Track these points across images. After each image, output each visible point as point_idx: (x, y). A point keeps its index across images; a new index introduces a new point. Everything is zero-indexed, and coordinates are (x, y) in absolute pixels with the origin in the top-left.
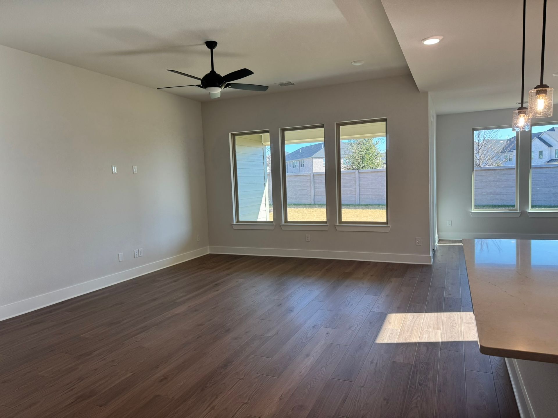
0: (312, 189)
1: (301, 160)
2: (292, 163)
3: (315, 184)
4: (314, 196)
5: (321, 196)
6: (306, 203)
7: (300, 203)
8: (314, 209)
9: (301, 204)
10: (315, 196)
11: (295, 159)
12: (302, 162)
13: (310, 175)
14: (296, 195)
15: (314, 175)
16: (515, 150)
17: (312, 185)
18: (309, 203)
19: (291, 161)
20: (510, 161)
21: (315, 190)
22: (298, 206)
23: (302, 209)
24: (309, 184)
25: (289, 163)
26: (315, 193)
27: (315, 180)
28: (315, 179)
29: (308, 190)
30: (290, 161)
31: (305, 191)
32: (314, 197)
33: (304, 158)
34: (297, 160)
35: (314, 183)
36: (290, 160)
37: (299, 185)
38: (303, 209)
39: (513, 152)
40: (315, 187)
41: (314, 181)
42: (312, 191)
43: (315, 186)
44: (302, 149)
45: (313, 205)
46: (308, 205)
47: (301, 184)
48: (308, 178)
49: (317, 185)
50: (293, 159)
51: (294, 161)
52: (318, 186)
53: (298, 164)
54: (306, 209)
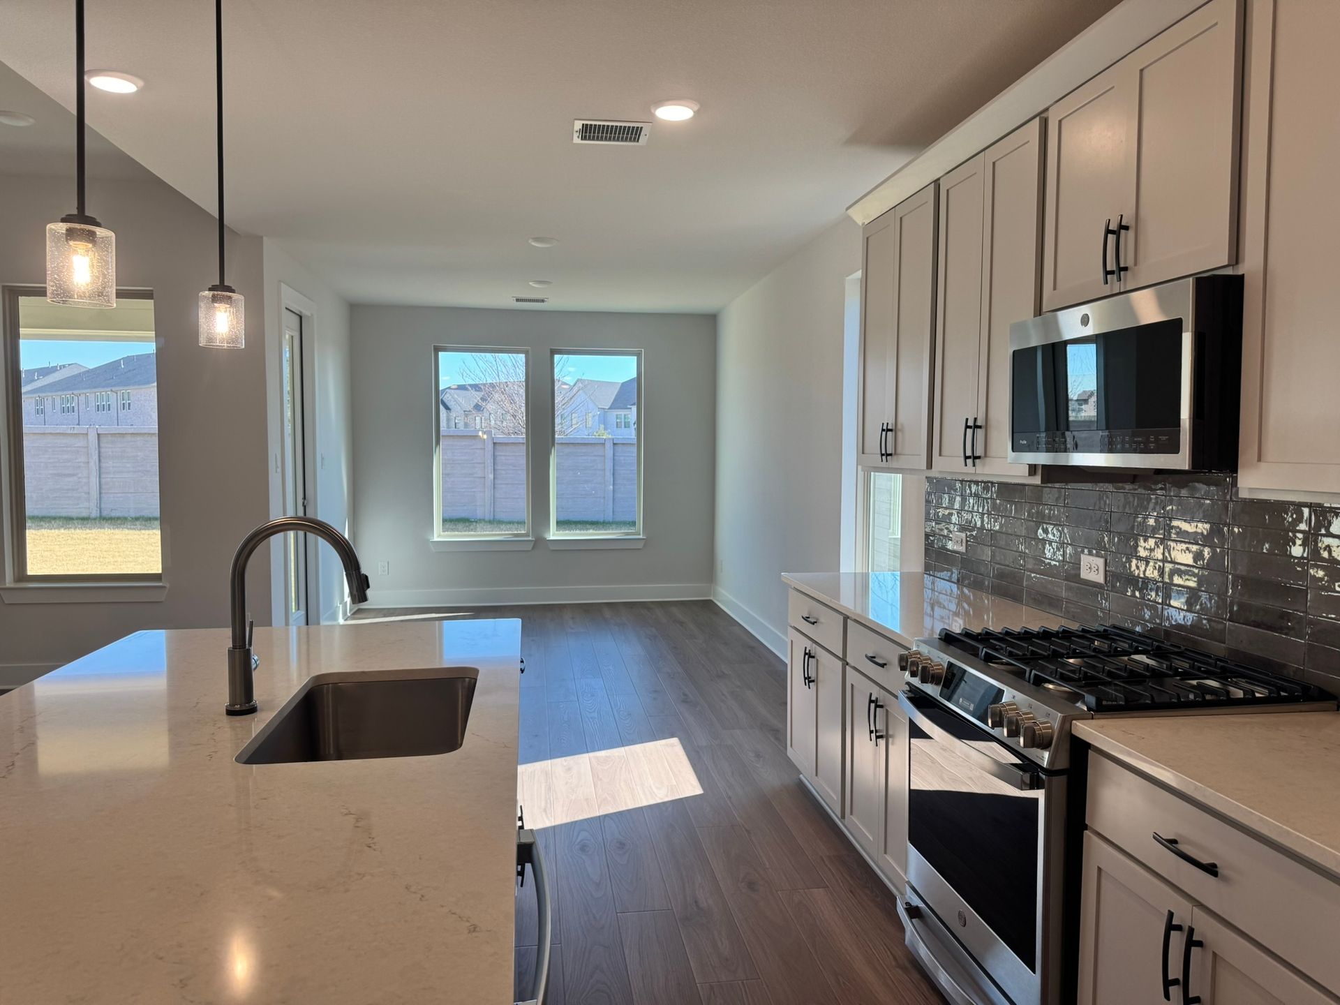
0: (94, 473)
1: (123, 390)
2: (92, 397)
3: (102, 460)
4: (100, 493)
5: (123, 495)
6: (74, 514)
7: (53, 513)
8: (93, 531)
9: (54, 518)
10: (103, 495)
11: (103, 387)
12: (126, 396)
13: (87, 434)
14: (41, 489)
15: (98, 434)
16: (636, 406)
17: (92, 464)
18: (84, 514)
19: (89, 390)
20: (625, 427)
21: (103, 476)
22: (42, 523)
23: (53, 531)
24: (83, 459)
25: (82, 398)
26: (103, 487)
27: (102, 450)
28: (102, 445)
29: (79, 478)
30: (85, 391)
31: (71, 479)
32: (100, 498)
33: (132, 387)
34: (109, 389)
35: (99, 456)
36: (89, 388)
37: (51, 461)
38: (57, 531)
39: (631, 408)
40: (103, 470)
41: (99, 452)
42: (94, 480)
43: (103, 465)
44: (128, 360)
45: (95, 519)
46: (78, 518)
47: (56, 460)
48: (80, 443)
49: (108, 464)
50: (95, 387)
51: (101, 392)
52: (113, 467)
53: (113, 402)
54: (66, 531)
